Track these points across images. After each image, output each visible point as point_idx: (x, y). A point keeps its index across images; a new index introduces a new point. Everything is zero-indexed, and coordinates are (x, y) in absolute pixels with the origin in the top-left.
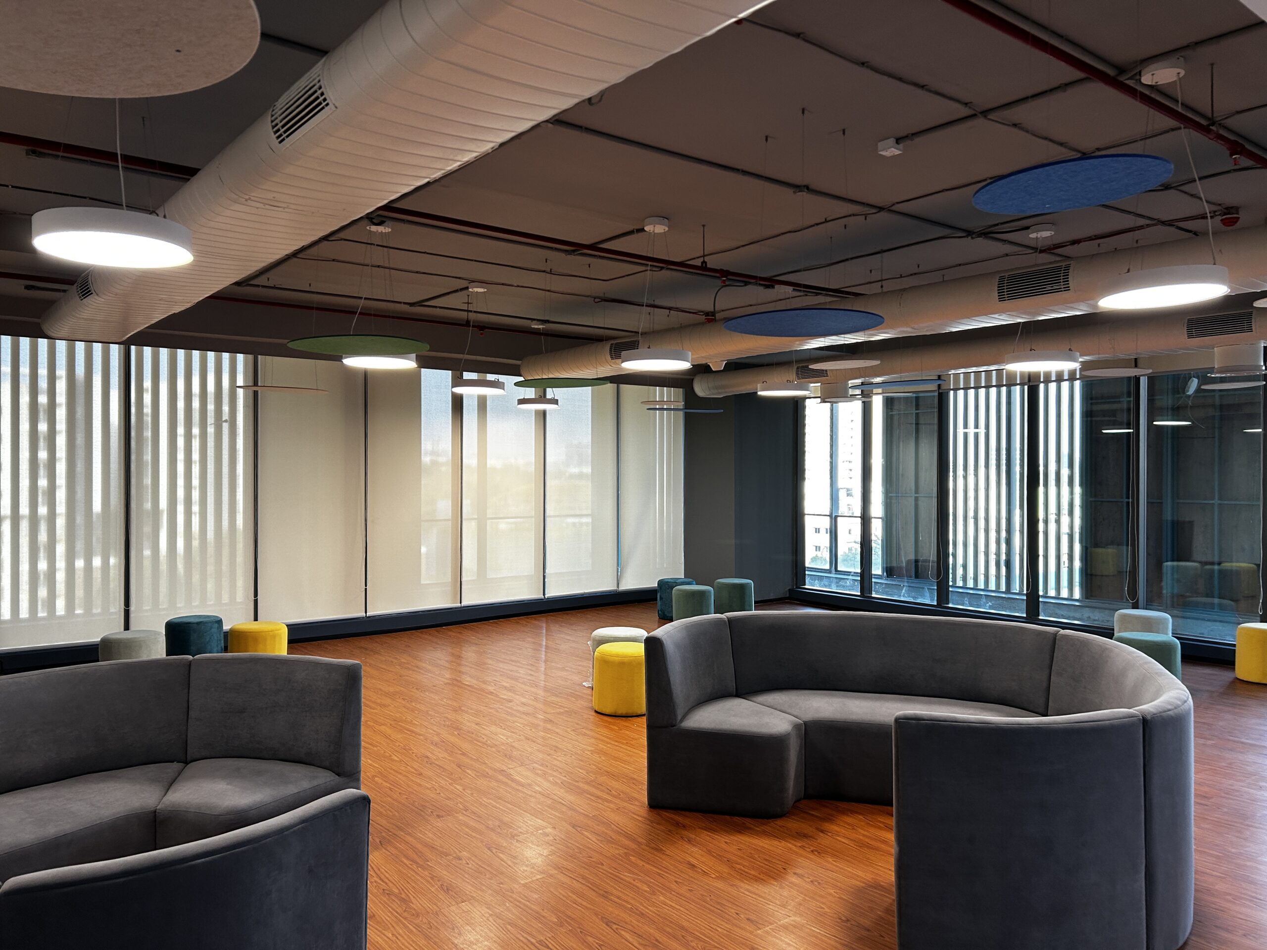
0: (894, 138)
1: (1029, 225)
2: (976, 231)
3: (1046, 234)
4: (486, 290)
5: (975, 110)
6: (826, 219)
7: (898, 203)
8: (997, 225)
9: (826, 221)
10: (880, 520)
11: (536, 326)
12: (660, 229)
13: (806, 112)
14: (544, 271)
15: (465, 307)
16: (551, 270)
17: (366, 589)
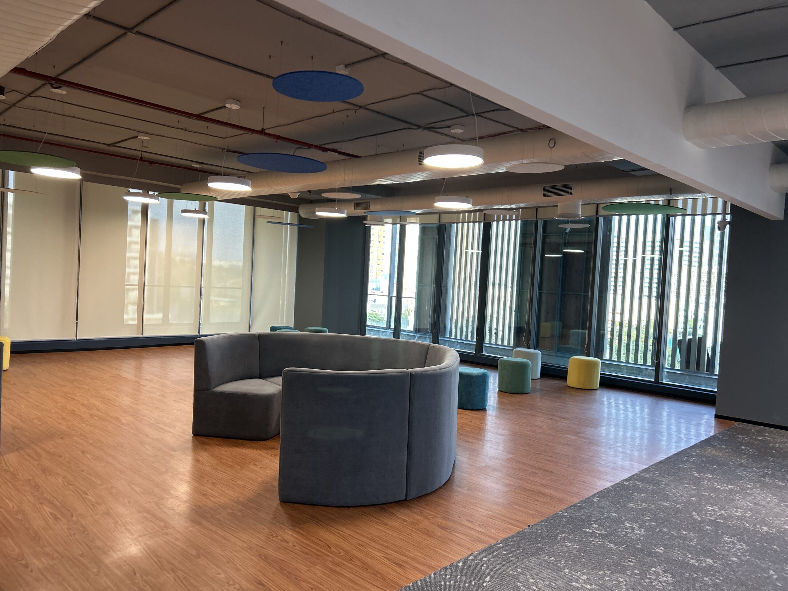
0: (344, 64)
1: (450, 125)
2: (422, 126)
3: (460, 131)
4: (149, 138)
5: (378, 53)
6: (333, 111)
7: (368, 104)
8: (432, 123)
9: (333, 112)
10: (414, 299)
11: (195, 165)
12: (235, 107)
13: (283, 43)
14: (182, 129)
15: (140, 149)
16: (185, 128)
17: (77, 323)
